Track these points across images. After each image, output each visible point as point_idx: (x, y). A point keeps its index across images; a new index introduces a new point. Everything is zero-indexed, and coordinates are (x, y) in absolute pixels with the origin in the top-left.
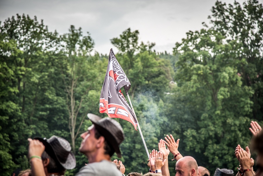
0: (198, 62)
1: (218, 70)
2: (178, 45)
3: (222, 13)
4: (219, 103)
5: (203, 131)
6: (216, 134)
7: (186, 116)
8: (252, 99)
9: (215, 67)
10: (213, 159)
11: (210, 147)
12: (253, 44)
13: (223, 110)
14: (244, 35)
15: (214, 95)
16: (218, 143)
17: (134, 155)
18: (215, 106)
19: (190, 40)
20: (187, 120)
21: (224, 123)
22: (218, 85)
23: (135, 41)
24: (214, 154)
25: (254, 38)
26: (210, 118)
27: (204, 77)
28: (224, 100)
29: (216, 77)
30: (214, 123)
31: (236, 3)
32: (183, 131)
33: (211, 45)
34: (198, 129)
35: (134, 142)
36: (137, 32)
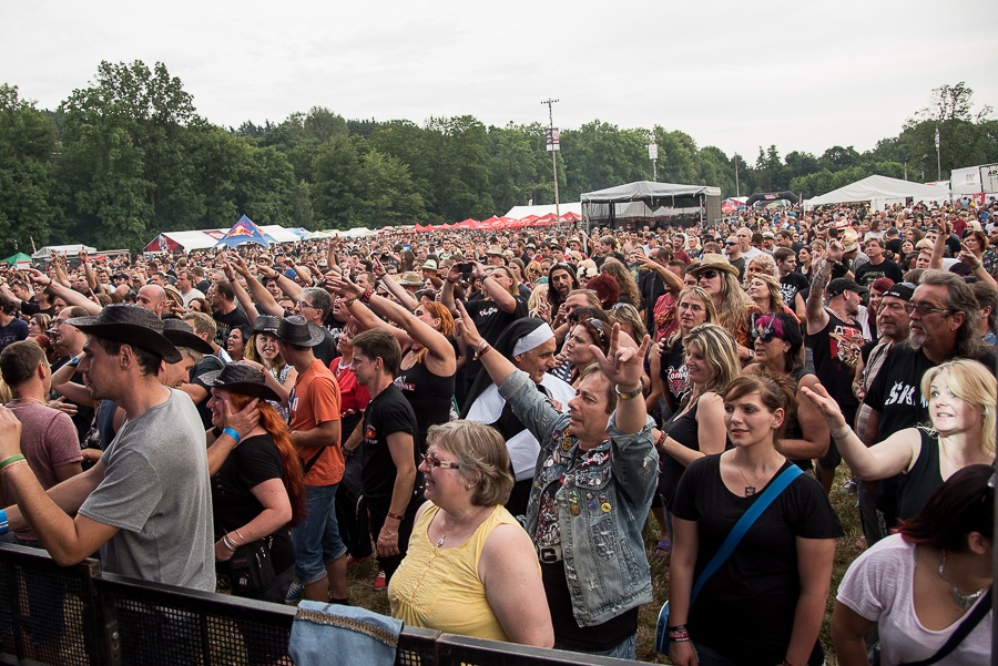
0: (86, 122)
1: (108, 131)
2: (64, 103)
3: (109, 73)
4: (112, 165)
5: (95, 192)
6: (109, 196)
7: (76, 178)
8: (143, 160)
9: (105, 127)
10: (106, 220)
11: (103, 208)
12: (141, 106)
13: (115, 171)
14: (133, 96)
15: (105, 156)
16: (110, 204)
17: (21, 219)
18: (106, 167)
19: (77, 99)
20: (77, 182)
21: (117, 184)
22: (109, 146)
23: (15, 97)
24: (107, 215)
25: (142, 99)
26: (102, 179)
27: (94, 137)
28: (115, 161)
29: (106, 138)
30: (106, 185)
31: (122, 64)
32: (74, 193)
33: (99, 104)
34: (89, 190)
35: (21, 206)
36: (16, 87)
